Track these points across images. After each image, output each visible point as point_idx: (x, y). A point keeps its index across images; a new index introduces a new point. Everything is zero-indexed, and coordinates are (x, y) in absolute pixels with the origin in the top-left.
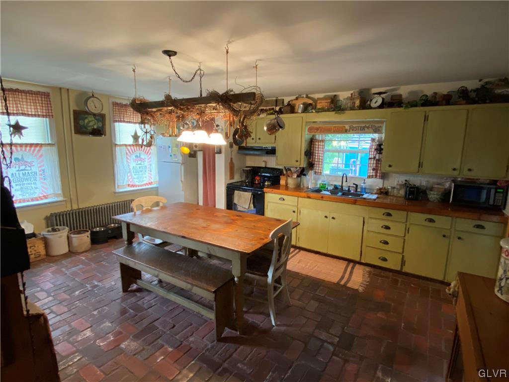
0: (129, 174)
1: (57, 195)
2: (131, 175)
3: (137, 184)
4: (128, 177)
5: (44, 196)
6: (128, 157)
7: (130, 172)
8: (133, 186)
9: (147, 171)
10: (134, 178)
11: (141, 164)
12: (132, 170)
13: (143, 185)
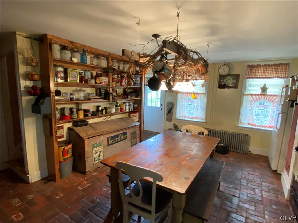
0: (250, 116)
1: (202, 119)
2: (252, 116)
3: (257, 124)
4: (249, 117)
5: (196, 118)
6: (252, 103)
7: (252, 114)
8: (252, 125)
9: (269, 116)
10: (255, 119)
11: (263, 110)
12: (254, 114)
13: (262, 127)
